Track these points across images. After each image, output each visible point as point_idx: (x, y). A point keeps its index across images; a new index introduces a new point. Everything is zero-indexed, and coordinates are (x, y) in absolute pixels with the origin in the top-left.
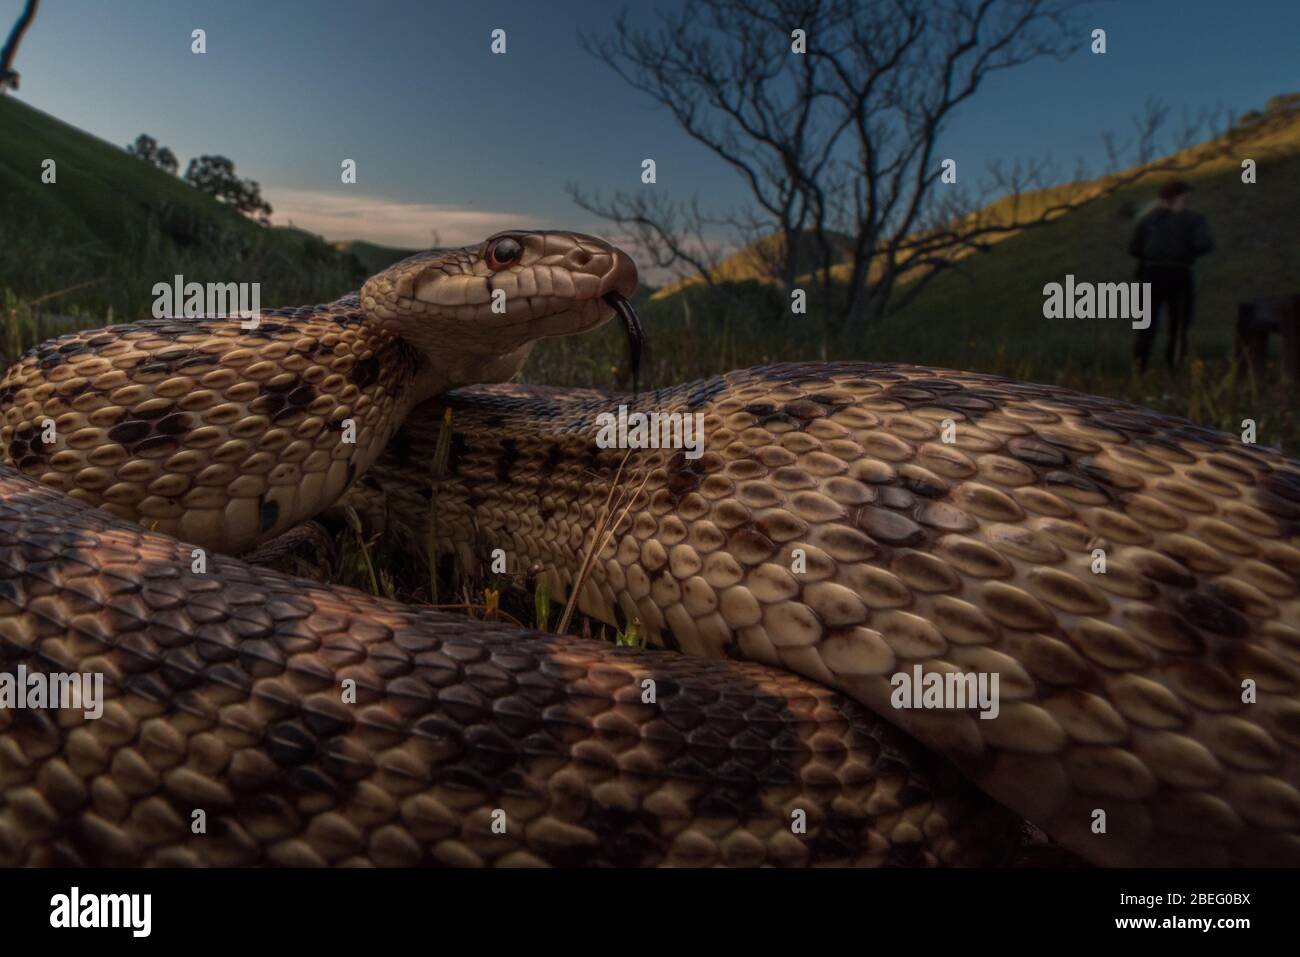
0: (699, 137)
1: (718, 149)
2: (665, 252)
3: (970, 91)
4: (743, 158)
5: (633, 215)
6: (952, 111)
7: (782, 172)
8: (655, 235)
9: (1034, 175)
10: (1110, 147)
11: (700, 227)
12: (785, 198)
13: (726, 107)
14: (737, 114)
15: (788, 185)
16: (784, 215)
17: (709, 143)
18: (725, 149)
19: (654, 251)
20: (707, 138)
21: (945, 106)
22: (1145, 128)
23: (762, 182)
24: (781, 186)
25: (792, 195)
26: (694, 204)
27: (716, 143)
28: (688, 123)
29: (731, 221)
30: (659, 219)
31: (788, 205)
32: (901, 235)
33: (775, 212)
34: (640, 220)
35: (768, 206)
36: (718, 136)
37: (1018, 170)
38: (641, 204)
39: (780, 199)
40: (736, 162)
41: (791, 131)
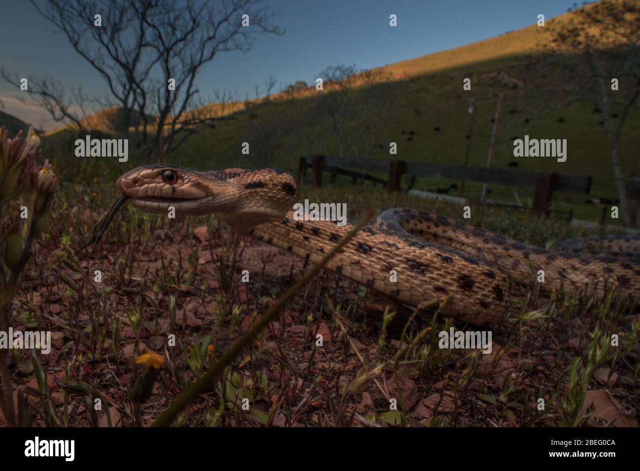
0: (82, 54)
1: (92, 63)
2: (58, 113)
3: (211, 58)
4: (105, 69)
5: (40, 90)
6: (203, 65)
7: (124, 80)
8: (53, 103)
9: (230, 98)
10: (257, 91)
11: (82, 102)
12: (126, 93)
13: (102, 42)
14: (107, 47)
15: (128, 87)
16: (125, 102)
17: (88, 59)
18: (96, 63)
19: (52, 112)
20: (87, 55)
21: (201, 62)
22: (269, 87)
23: (114, 83)
24: (124, 87)
25: (129, 92)
26: (80, 90)
27: (91, 59)
28: (75, 45)
29: (98, 101)
30: (55, 94)
31: (127, 97)
32: (177, 117)
33: (120, 99)
34: (44, 94)
35: (117, 96)
36: (92, 55)
37: (225, 95)
38: (44, 84)
39: (123, 93)
40: (101, 71)
41: (130, 60)
